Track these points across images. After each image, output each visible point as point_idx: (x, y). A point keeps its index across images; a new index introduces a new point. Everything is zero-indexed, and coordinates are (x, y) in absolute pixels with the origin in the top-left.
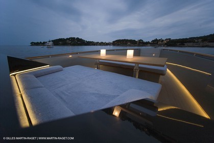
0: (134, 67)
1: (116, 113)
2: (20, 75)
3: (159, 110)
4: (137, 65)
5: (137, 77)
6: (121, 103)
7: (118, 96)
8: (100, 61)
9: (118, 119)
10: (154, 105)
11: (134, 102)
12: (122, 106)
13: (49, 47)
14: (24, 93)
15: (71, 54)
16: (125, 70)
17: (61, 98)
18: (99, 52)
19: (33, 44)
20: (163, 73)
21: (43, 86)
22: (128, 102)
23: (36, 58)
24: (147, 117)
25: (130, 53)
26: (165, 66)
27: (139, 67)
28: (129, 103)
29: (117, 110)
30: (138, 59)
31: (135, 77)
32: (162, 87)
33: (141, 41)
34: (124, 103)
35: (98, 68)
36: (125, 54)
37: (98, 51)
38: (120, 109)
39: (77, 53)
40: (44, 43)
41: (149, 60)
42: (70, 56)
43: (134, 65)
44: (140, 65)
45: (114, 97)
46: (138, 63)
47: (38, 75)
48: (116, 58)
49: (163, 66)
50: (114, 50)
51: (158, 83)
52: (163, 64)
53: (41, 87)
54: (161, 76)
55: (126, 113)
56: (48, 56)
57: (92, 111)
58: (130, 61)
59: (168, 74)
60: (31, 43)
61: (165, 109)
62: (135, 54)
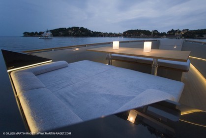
0: (152, 62)
1: (131, 119)
2: (17, 73)
3: (182, 114)
4: (155, 59)
5: (156, 74)
6: (137, 107)
7: (134, 97)
8: (112, 55)
9: (133, 125)
10: (177, 108)
11: (153, 105)
12: (138, 109)
13: (46, 38)
14: (22, 95)
15: (78, 47)
16: (142, 66)
17: (66, 101)
18: (111, 44)
19: (27, 34)
20: (185, 69)
21: (45, 86)
22: (145, 105)
23: (35, 51)
24: (168, 122)
25: (148, 45)
26: (188, 60)
27: (159, 63)
28: (147, 106)
29: (133, 114)
30: (157, 53)
31: (153, 74)
32: (185, 86)
33: (156, 32)
34: (140, 106)
35: (109, 64)
36: (142, 47)
37: (109, 43)
38: (136, 113)
39: (85, 46)
40: (41, 33)
41: (169, 54)
42: (77, 49)
43: (152, 59)
44: (159, 60)
45: (129, 98)
46: (157, 58)
47: (38, 73)
48: (131, 52)
49: (186, 61)
50: (128, 42)
51: (180, 81)
52: (186, 59)
53: (43, 87)
54: (183, 72)
55: (143, 118)
56: (51, 50)
57: (103, 116)
58: (147, 54)
59: (192, 70)
60: (24, 33)
61: (189, 112)
62: (153, 47)
